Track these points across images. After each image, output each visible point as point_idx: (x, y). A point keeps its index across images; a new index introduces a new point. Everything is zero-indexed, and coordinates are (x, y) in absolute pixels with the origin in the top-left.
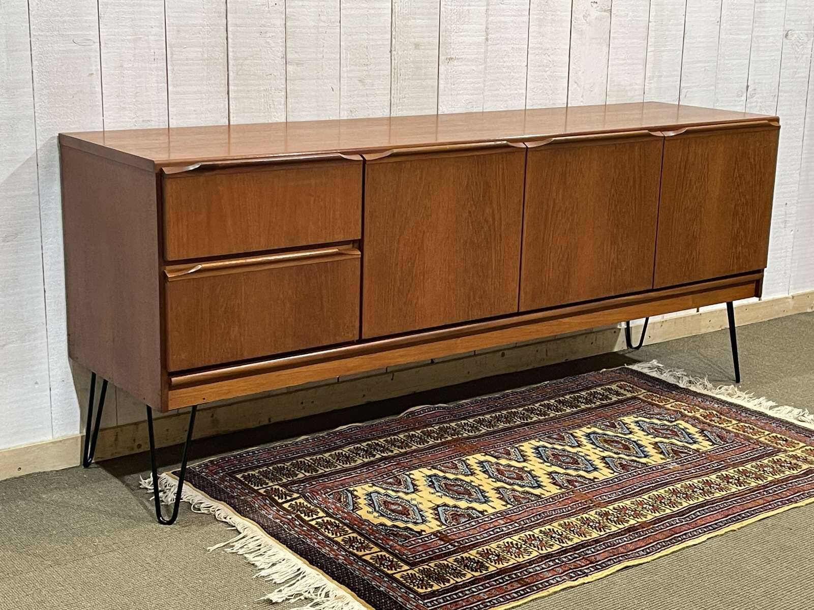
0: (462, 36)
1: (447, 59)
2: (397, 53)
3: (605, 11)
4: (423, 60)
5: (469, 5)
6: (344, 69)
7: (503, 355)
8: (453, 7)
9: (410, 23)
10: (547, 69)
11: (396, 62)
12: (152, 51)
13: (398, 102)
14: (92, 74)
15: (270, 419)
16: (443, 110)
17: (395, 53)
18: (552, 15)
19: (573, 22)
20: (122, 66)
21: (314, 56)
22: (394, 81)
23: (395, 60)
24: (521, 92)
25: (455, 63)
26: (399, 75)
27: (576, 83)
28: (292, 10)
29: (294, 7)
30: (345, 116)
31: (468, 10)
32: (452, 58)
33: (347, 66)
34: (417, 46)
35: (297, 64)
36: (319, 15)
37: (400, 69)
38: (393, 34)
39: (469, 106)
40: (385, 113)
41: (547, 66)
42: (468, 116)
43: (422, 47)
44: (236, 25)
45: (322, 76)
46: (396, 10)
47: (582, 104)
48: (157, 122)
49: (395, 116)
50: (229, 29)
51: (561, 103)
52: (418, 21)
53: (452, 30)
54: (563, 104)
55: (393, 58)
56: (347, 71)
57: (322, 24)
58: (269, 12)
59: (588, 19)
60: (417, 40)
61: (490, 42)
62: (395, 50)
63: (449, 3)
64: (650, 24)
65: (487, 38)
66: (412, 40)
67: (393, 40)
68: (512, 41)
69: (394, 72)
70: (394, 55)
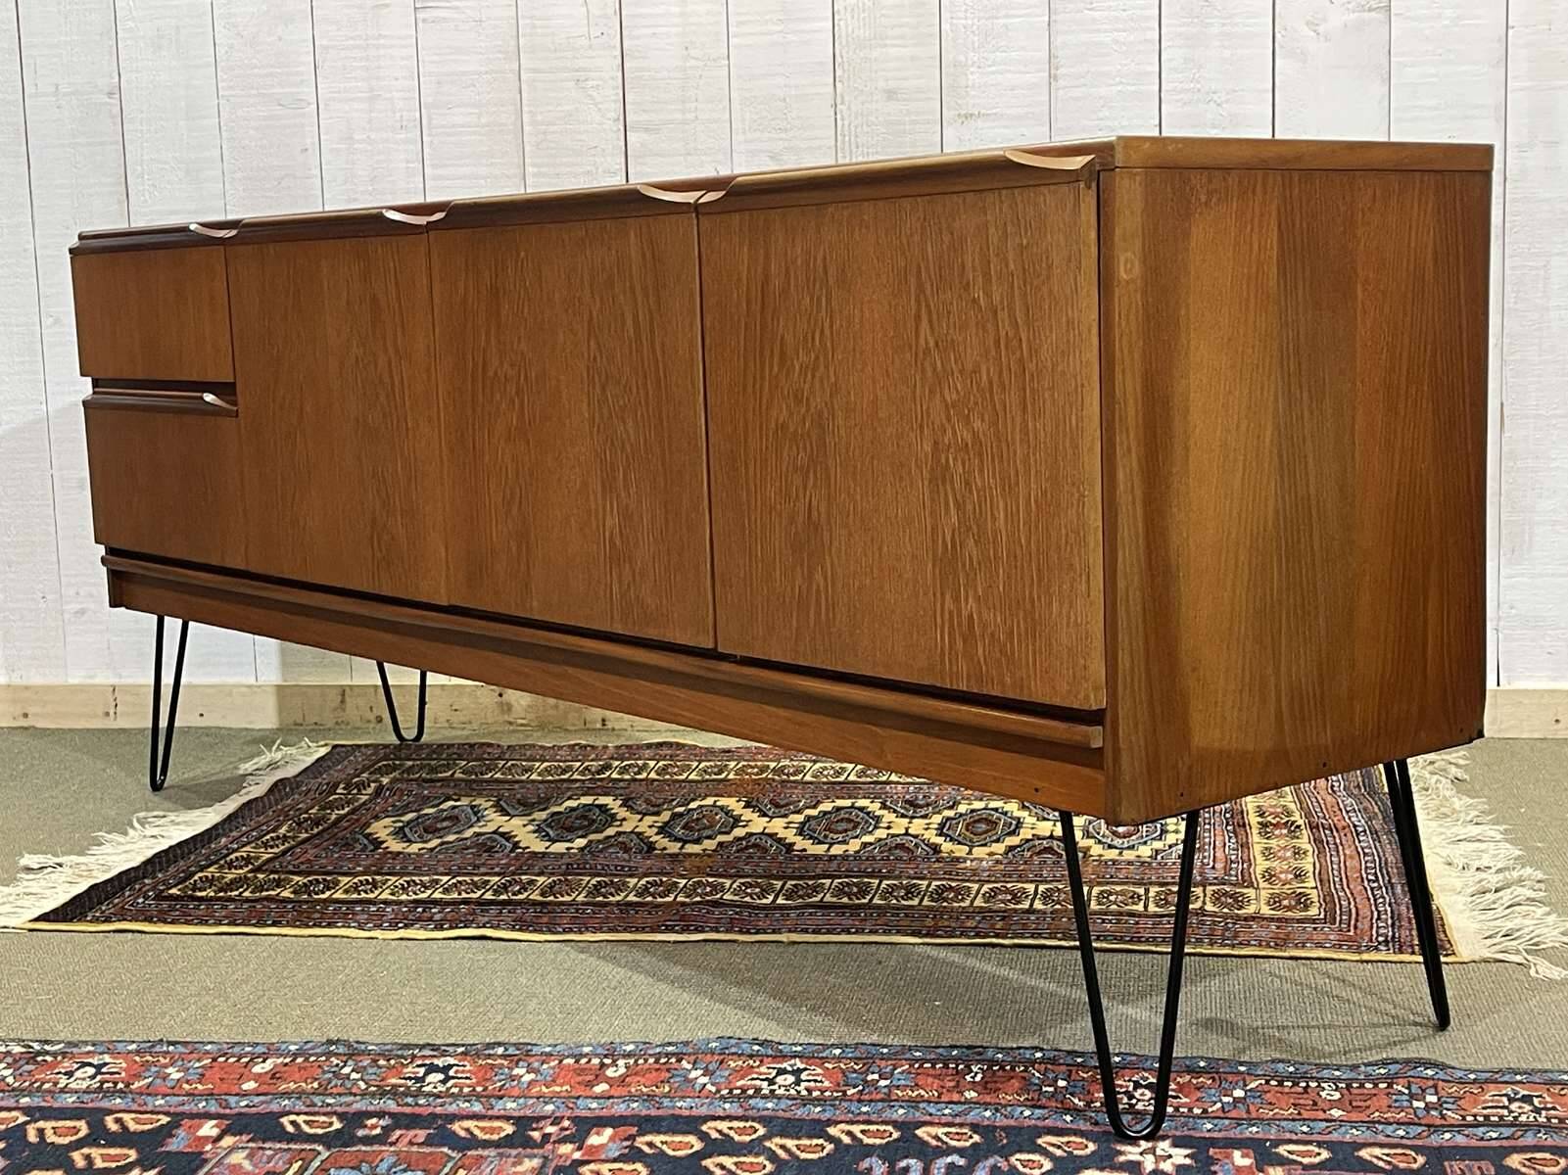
0: (993, 73)
1: (959, 115)
2: (849, 108)
3: (1372, 10)
4: (907, 118)
5: (1007, 16)
6: (738, 138)
8: (970, 22)
9: (875, 54)
11: (846, 123)
12: (398, 115)
14: (306, 150)
17: (844, 108)
18: (1224, 25)
19: (1278, 35)
20: (351, 138)
21: (678, 116)
23: (843, 120)
25: (980, 123)
26: (853, 146)
28: (633, 42)
29: (638, 38)
31: (1006, 26)
32: (971, 115)
33: (744, 133)
34: (891, 94)
35: (647, 130)
36: (687, 48)
37: (857, 136)
38: (837, 74)
41: (1212, 126)
43: (904, 97)
44: (535, 71)
45: (696, 149)
46: (844, 34)
50: (523, 77)
52: (893, 50)
53: (970, 62)
55: (839, 117)
56: (746, 141)
57: (693, 62)
58: (590, 47)
59: (1321, 29)
60: (892, 84)
61: (1061, 83)
62: (842, 103)
63: (962, 15)
64: (1510, 32)
65: (1055, 76)
66: (881, 84)
67: (838, 84)
68: (1118, 79)
69: (843, 142)
70: (841, 112)
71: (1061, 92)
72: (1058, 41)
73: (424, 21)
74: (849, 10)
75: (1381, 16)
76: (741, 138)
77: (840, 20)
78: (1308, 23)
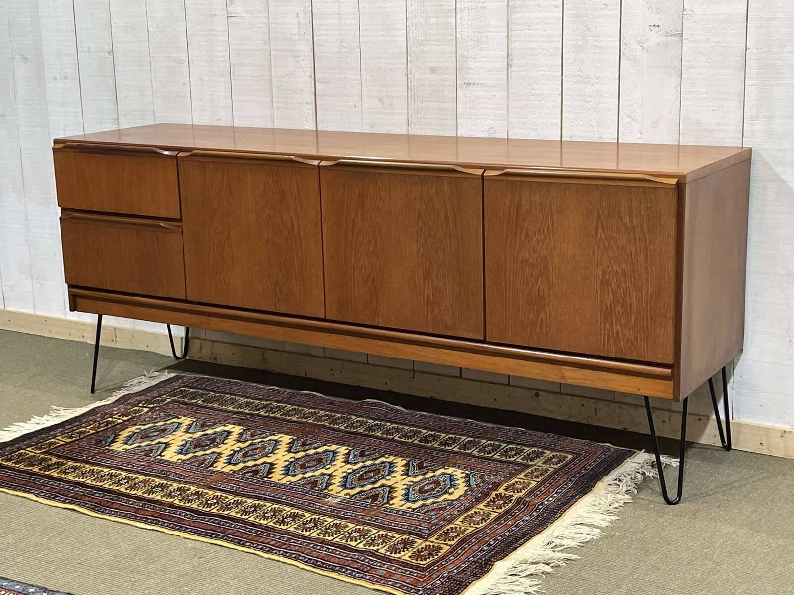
0: (480, 62)
1: (465, 83)
2: (414, 76)
3: (671, 35)
4: (441, 83)
5: (488, 32)
6: (364, 89)
7: (537, 395)
9: (426, 49)
10: (590, 99)
11: (412, 85)
12: (221, 69)
13: (416, 121)
14: (184, 84)
15: (306, 373)
16: (463, 132)
17: (411, 76)
18: (595, 41)
19: (622, 48)
20: (202, 79)
21: (338, 76)
22: (411, 102)
23: (411, 82)
24: (554, 121)
25: (474, 88)
26: (416, 97)
27: (629, 116)
28: (319, 38)
29: (320, 36)
30: (366, 130)
31: (487, 37)
32: (470, 84)
33: (367, 87)
34: (433, 70)
35: (325, 83)
36: (341, 42)
37: (417, 92)
38: (409, 58)
39: (491, 132)
40: (403, 131)
41: (590, 96)
42: (491, 141)
43: (440, 72)
44: (277, 50)
45: (346, 94)
47: (640, 141)
48: (225, 121)
49: (413, 134)
50: (273, 53)
51: (609, 136)
52: (433, 47)
53: (469, 56)
54: (614, 139)
55: (409, 81)
56: (368, 91)
57: (344, 49)
58: (300, 39)
59: (645, 45)
60: (433, 65)
61: (514, 69)
62: (410, 74)
63: (465, 30)
64: (748, 51)
65: (511, 64)
66: (428, 64)
67: (409, 64)
68: (541, 68)
69: (411, 95)
70: (410, 78)
71: (513, 74)
72: (512, 46)
73: (231, 23)
74: (414, 25)
75: (677, 39)
76: (365, 89)
77: (409, 30)
78: (639, 42)
